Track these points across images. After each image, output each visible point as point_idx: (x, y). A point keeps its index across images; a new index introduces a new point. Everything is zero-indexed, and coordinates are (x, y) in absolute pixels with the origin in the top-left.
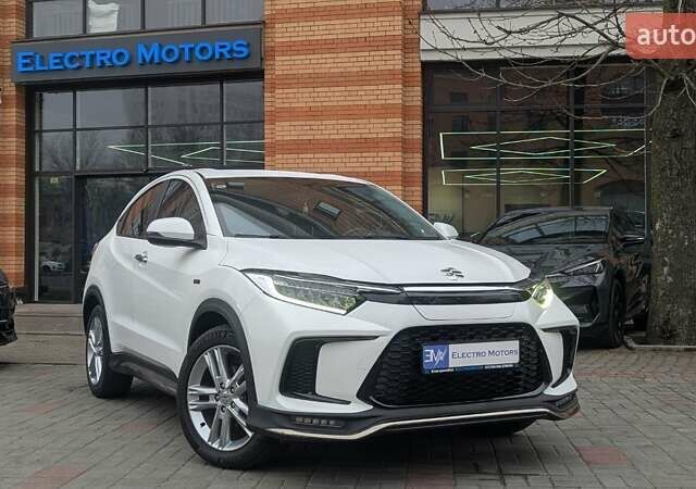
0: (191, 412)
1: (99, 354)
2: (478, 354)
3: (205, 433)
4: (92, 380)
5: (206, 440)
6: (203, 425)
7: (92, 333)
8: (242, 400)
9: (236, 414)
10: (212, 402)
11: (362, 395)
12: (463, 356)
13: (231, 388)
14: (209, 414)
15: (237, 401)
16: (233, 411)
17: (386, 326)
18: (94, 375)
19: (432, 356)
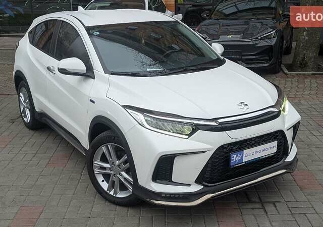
0: (96, 175)
1: (27, 108)
2: (257, 152)
3: (105, 186)
4: (25, 119)
5: (106, 190)
6: (103, 181)
7: (21, 94)
8: (126, 173)
9: (122, 180)
10: (108, 171)
11: (198, 181)
12: (250, 155)
13: (119, 166)
14: (107, 177)
15: (123, 173)
16: (120, 177)
17: (211, 145)
18: (25, 116)
19: (235, 158)
